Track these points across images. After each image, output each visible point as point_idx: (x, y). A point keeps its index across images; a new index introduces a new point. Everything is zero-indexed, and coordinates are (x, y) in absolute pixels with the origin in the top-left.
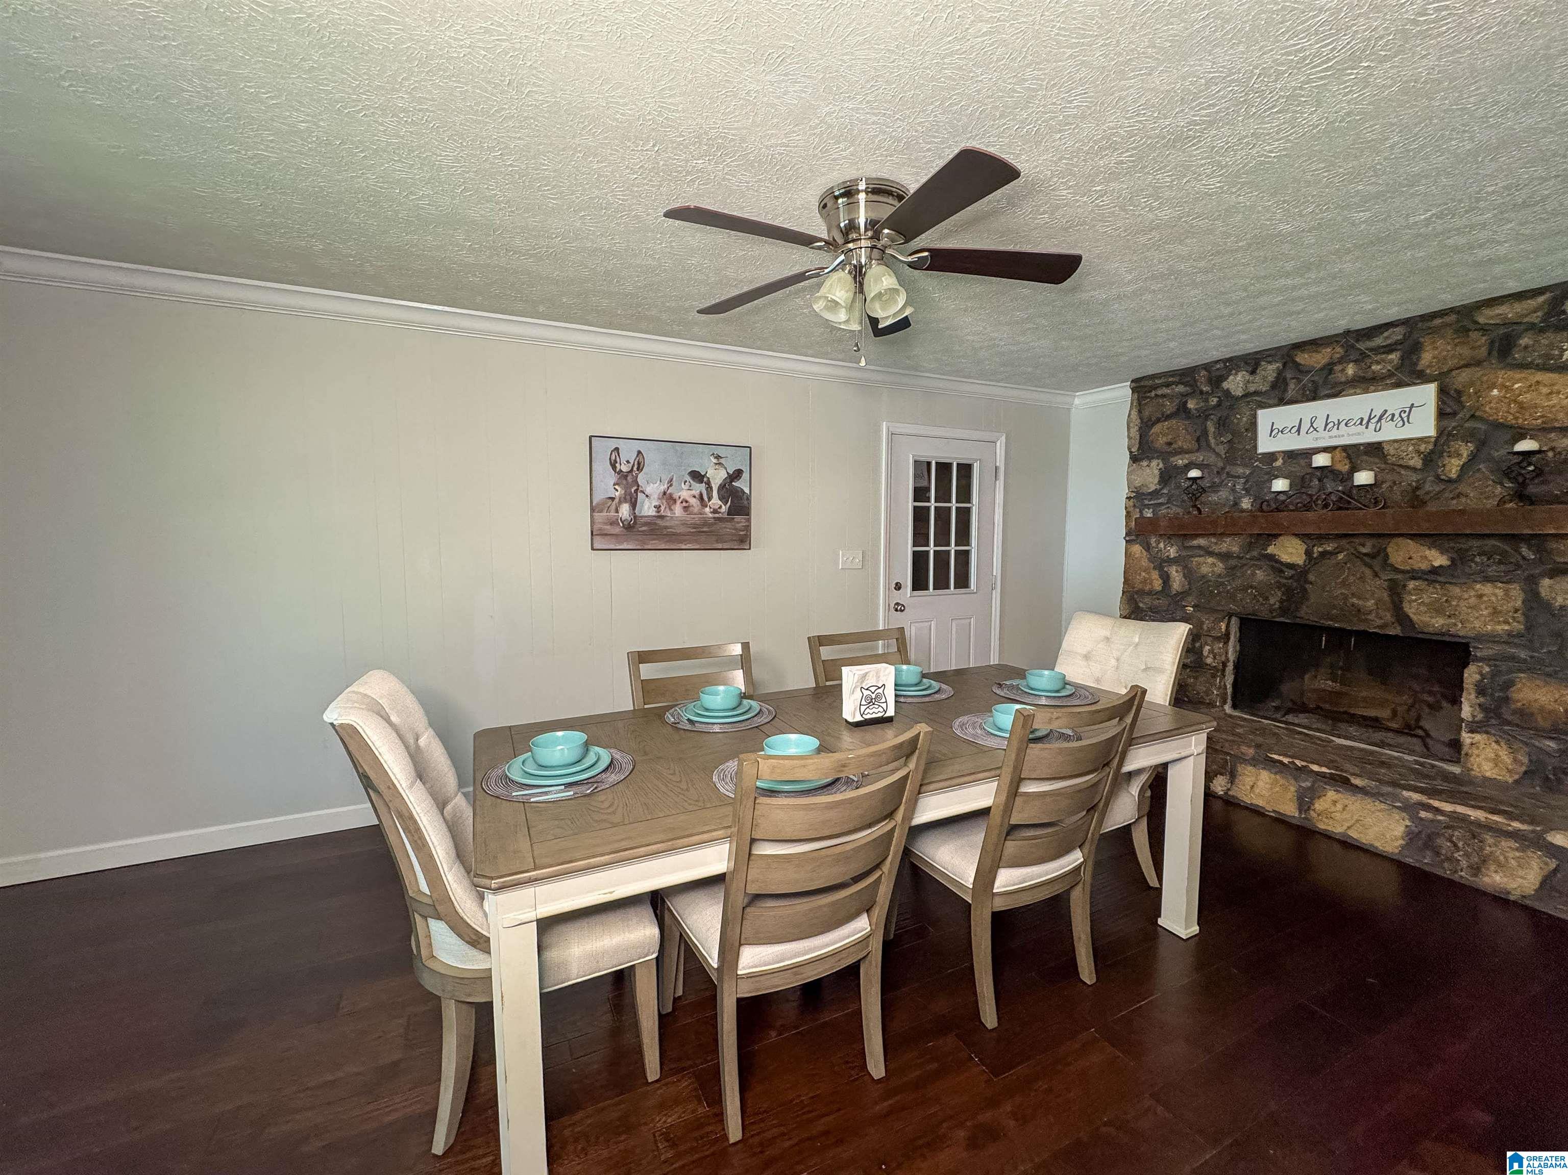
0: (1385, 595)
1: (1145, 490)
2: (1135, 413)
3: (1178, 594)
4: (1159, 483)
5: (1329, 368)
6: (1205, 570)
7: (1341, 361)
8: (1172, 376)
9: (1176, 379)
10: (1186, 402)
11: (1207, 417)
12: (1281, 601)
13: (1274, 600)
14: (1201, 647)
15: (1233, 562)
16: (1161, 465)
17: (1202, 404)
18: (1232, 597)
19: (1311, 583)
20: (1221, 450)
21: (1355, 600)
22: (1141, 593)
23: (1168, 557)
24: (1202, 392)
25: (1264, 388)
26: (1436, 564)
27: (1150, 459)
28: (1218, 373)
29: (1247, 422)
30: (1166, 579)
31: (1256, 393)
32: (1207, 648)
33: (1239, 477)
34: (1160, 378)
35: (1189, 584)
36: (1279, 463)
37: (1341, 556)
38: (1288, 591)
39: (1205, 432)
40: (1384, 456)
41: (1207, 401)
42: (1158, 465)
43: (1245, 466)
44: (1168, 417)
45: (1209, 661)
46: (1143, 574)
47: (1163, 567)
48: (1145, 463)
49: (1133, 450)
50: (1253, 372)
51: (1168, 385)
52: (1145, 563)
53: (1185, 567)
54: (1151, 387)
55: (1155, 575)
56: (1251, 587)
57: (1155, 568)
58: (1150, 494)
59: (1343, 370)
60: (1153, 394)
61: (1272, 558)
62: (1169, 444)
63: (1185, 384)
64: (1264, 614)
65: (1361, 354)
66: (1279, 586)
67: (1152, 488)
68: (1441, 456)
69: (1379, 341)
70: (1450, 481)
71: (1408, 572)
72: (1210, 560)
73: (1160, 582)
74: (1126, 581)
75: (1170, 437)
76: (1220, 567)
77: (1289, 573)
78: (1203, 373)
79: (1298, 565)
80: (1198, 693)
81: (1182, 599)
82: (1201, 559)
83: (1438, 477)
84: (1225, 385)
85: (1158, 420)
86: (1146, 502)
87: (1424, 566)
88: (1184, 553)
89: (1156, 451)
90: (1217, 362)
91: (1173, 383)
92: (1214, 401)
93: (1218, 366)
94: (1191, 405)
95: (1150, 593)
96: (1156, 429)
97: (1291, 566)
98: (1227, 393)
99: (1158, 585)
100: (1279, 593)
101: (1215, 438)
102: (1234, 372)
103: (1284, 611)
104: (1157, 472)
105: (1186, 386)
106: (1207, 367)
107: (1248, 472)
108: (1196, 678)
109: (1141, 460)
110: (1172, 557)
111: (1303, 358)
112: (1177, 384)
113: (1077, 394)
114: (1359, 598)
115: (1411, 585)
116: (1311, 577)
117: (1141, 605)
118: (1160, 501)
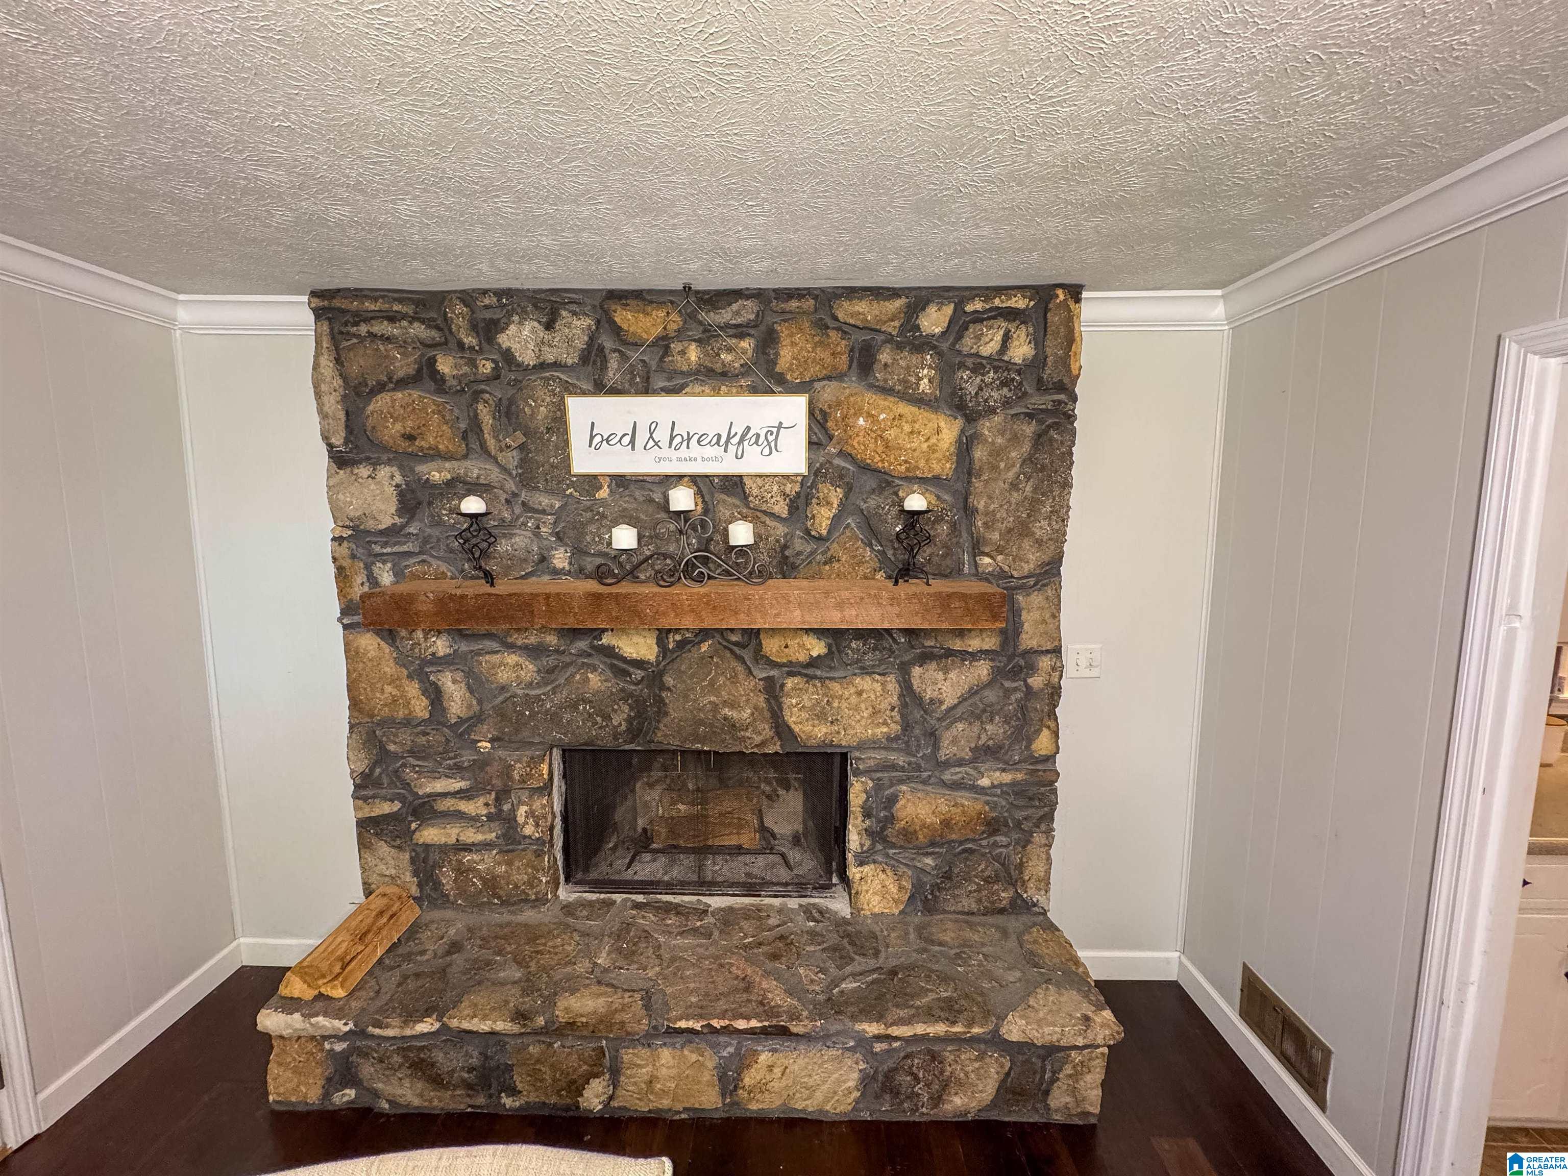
0: (761, 701)
1: (370, 525)
2: (327, 362)
3: (461, 721)
4: (400, 512)
5: (663, 344)
6: (503, 676)
7: (680, 334)
8: (400, 301)
9: (409, 309)
10: (432, 361)
11: (476, 396)
12: (629, 720)
13: (619, 719)
14: (513, 810)
15: (551, 661)
16: (398, 479)
17: (466, 369)
18: (554, 718)
19: (669, 689)
20: (511, 459)
21: (726, 711)
22: (388, 723)
23: (433, 654)
24: (461, 345)
25: (571, 359)
26: (815, 654)
27: (375, 464)
28: (488, 315)
29: (546, 417)
30: (435, 695)
31: (557, 365)
32: (523, 810)
33: (543, 512)
34: (376, 300)
35: (480, 702)
36: (604, 493)
37: (705, 647)
38: (639, 706)
39: (475, 425)
40: (745, 497)
41: (472, 363)
42: (392, 477)
43: (550, 492)
44: (402, 384)
45: (529, 830)
46: (388, 689)
47: (427, 675)
48: (364, 471)
49: (333, 441)
50: (549, 326)
51: (392, 318)
52: (389, 668)
53: (469, 674)
54: (356, 314)
55: (413, 689)
56: (585, 701)
57: (410, 677)
58: (382, 533)
59: (683, 353)
60: (363, 329)
61: (609, 652)
62: (411, 438)
63: (429, 323)
64: (608, 743)
65: (705, 331)
66: (626, 695)
67: (386, 522)
68: (808, 504)
69: (725, 316)
70: (820, 539)
71: (783, 665)
72: (512, 659)
73: (425, 702)
74: (355, 704)
75: (410, 423)
76: (529, 670)
77: (638, 674)
78: (460, 308)
79: (648, 662)
80: (516, 887)
81: (468, 731)
82: (496, 658)
83: (807, 532)
84: (504, 340)
85: (381, 387)
86: (377, 549)
87: (802, 657)
88: (464, 647)
89: (385, 449)
90: (485, 292)
91: (404, 317)
92: (486, 367)
93: (487, 301)
94: (445, 365)
95: (408, 722)
96: (381, 402)
97: (639, 664)
98: (508, 356)
99: (420, 707)
100: (626, 708)
101: (496, 437)
102: (516, 318)
103: (634, 733)
104: (390, 491)
105: (429, 327)
106: (467, 297)
107: (557, 505)
108: (509, 863)
109: (354, 463)
110: (441, 654)
111: (624, 317)
112: (413, 319)
113: (181, 297)
114: (732, 706)
115: (790, 683)
116: (669, 680)
117: (392, 747)
118: (404, 548)
